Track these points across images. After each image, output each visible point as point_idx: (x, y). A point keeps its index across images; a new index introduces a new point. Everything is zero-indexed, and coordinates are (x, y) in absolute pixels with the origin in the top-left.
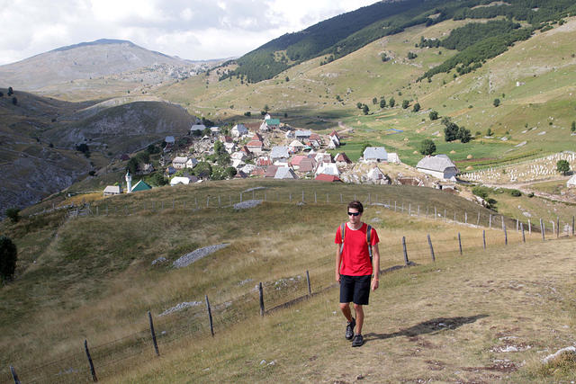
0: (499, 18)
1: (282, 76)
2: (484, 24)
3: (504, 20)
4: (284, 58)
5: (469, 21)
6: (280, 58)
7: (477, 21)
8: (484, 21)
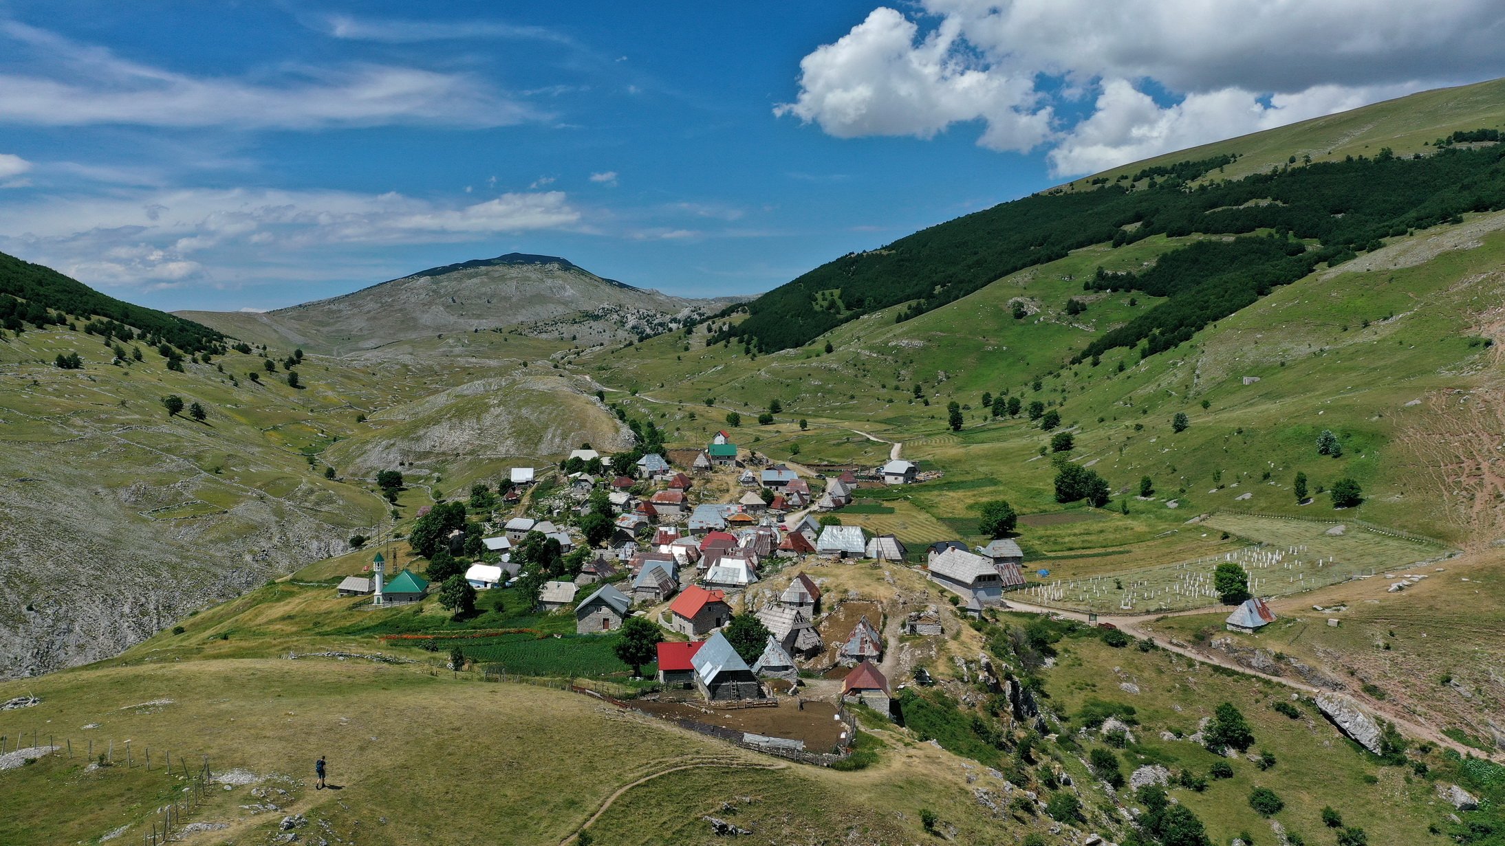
0: (1262, 233)
1: (820, 343)
2: (1228, 244)
3: (1271, 235)
4: (832, 304)
5: (1197, 237)
6: (825, 304)
7: (1214, 238)
8: (1229, 238)
